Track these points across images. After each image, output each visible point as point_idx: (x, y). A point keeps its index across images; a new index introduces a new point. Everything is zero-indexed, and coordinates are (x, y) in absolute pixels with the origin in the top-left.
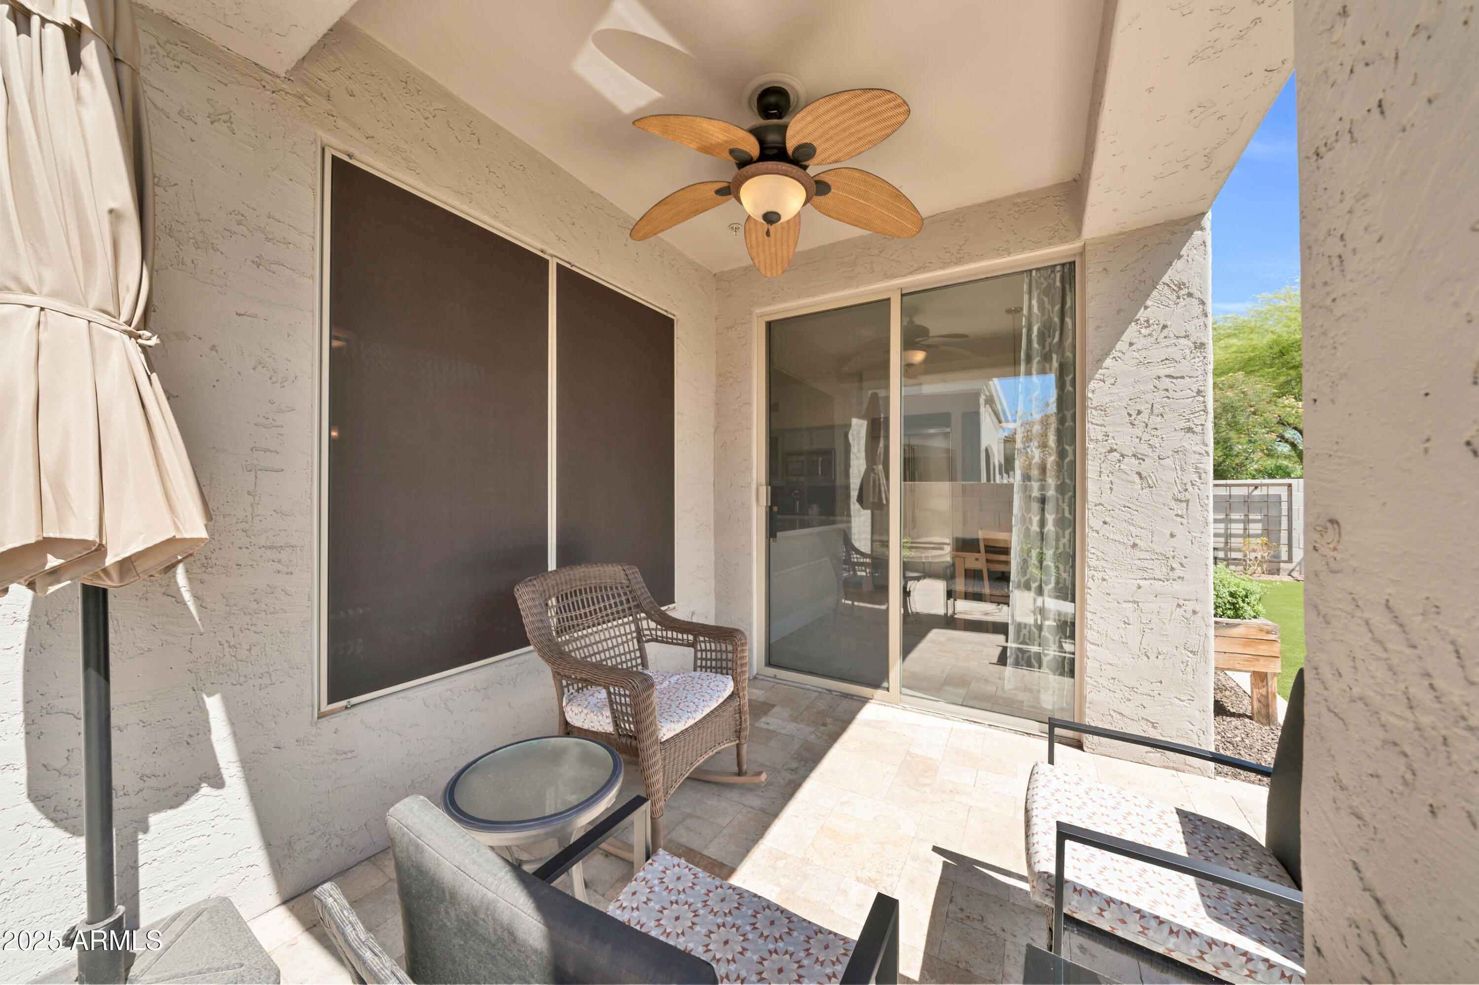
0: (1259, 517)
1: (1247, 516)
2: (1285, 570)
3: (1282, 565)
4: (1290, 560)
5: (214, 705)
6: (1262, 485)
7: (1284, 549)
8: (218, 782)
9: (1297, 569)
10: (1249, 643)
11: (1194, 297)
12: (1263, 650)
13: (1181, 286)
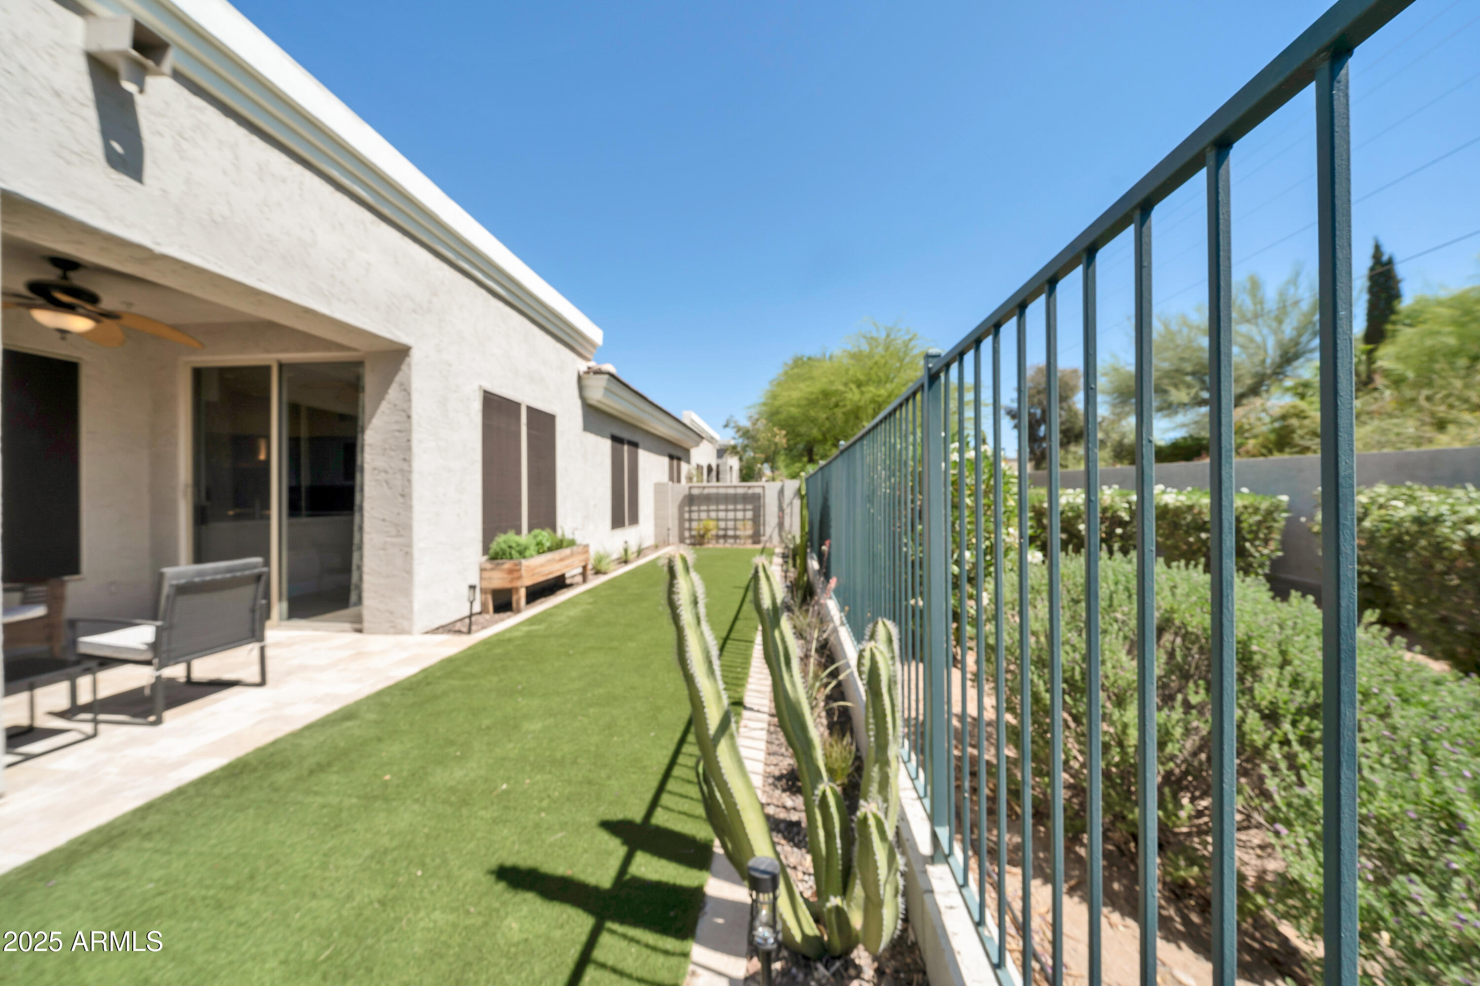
1: (744, 506)
4: (764, 535)
6: (752, 487)
9: (769, 540)
10: (510, 571)
11: (406, 391)
12: (516, 575)
13: (402, 384)
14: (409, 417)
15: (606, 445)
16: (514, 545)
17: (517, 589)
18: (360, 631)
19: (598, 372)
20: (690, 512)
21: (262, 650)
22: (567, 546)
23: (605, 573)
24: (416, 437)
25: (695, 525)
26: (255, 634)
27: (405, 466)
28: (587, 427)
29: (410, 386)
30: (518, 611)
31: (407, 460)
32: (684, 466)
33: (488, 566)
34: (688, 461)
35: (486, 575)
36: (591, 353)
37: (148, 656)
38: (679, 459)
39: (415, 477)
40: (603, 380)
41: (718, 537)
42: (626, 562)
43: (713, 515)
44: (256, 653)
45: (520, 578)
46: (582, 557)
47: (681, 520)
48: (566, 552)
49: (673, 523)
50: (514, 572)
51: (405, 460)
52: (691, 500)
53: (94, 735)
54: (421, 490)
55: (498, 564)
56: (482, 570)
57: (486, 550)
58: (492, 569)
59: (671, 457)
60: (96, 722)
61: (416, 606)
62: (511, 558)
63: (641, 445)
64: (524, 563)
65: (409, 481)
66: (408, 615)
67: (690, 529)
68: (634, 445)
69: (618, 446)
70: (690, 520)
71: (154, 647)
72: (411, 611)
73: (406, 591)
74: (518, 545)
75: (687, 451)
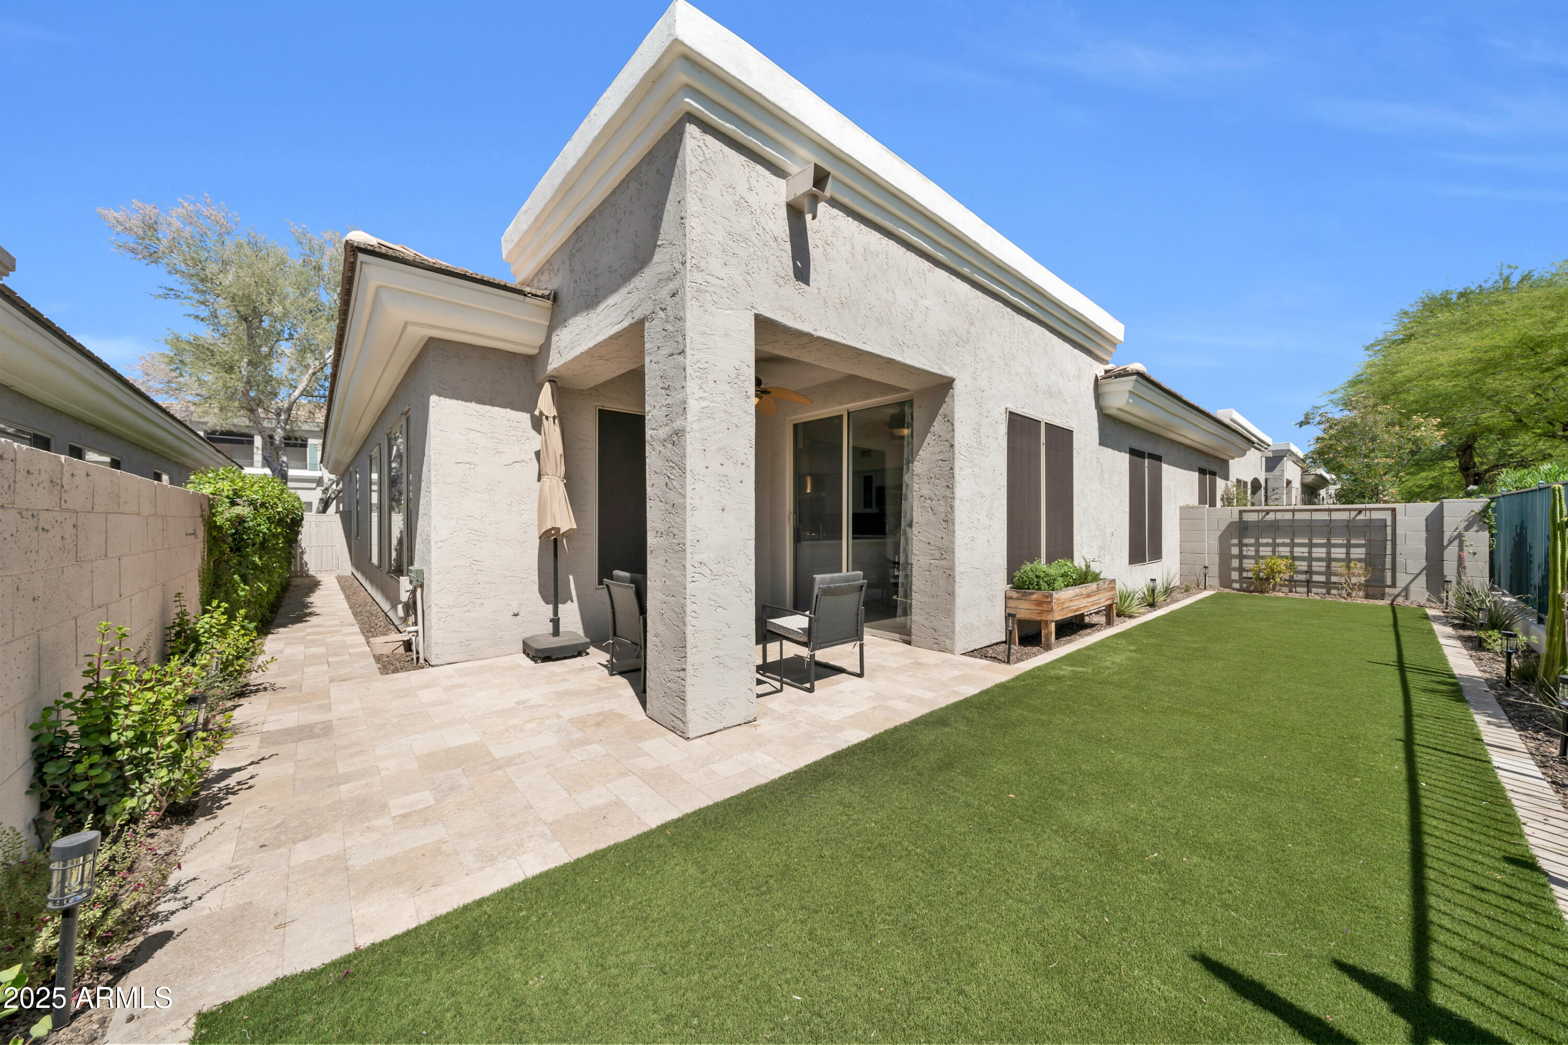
0: (1363, 542)
1: (1349, 540)
2: (1390, 595)
3: (1387, 590)
4: (1394, 585)
5: (571, 577)
6: (1366, 509)
7: (1389, 574)
8: (572, 601)
9: (1403, 594)
10: (1039, 603)
11: (950, 422)
12: (1045, 607)
13: (945, 416)
14: (952, 446)
15: (1123, 460)
16: (1042, 575)
17: (1047, 623)
18: (909, 643)
19: (1124, 374)
20: (1241, 545)
21: (861, 646)
22: (1092, 581)
23: (1131, 617)
24: (958, 464)
25: (1249, 564)
26: (857, 636)
27: (948, 494)
28: (1104, 441)
29: (953, 417)
30: (1048, 648)
31: (950, 487)
32: (1220, 484)
33: (1014, 594)
34: (1226, 478)
35: (1012, 604)
36: (1110, 353)
37: (804, 639)
38: (1213, 474)
39: (957, 503)
40: (1128, 383)
41: (1292, 584)
42: (1152, 605)
43: (1284, 551)
44: (857, 649)
45: (1051, 611)
46: (1108, 594)
47: (1225, 557)
48: (1093, 586)
49: (1212, 560)
50: (1045, 604)
51: (948, 486)
52: (1241, 529)
53: (781, 690)
54: (961, 515)
55: (1025, 594)
56: (1007, 598)
57: (1010, 579)
58: (1018, 599)
59: (1202, 472)
60: (782, 683)
61: (958, 628)
62: (1040, 589)
63: (1163, 459)
64: (1056, 595)
65: (952, 507)
66: (951, 635)
67: (1241, 569)
68: (1158, 458)
69: (1139, 460)
70: (1241, 557)
71: (809, 631)
72: (953, 632)
73: (949, 612)
74: (1047, 575)
75: (1224, 464)
